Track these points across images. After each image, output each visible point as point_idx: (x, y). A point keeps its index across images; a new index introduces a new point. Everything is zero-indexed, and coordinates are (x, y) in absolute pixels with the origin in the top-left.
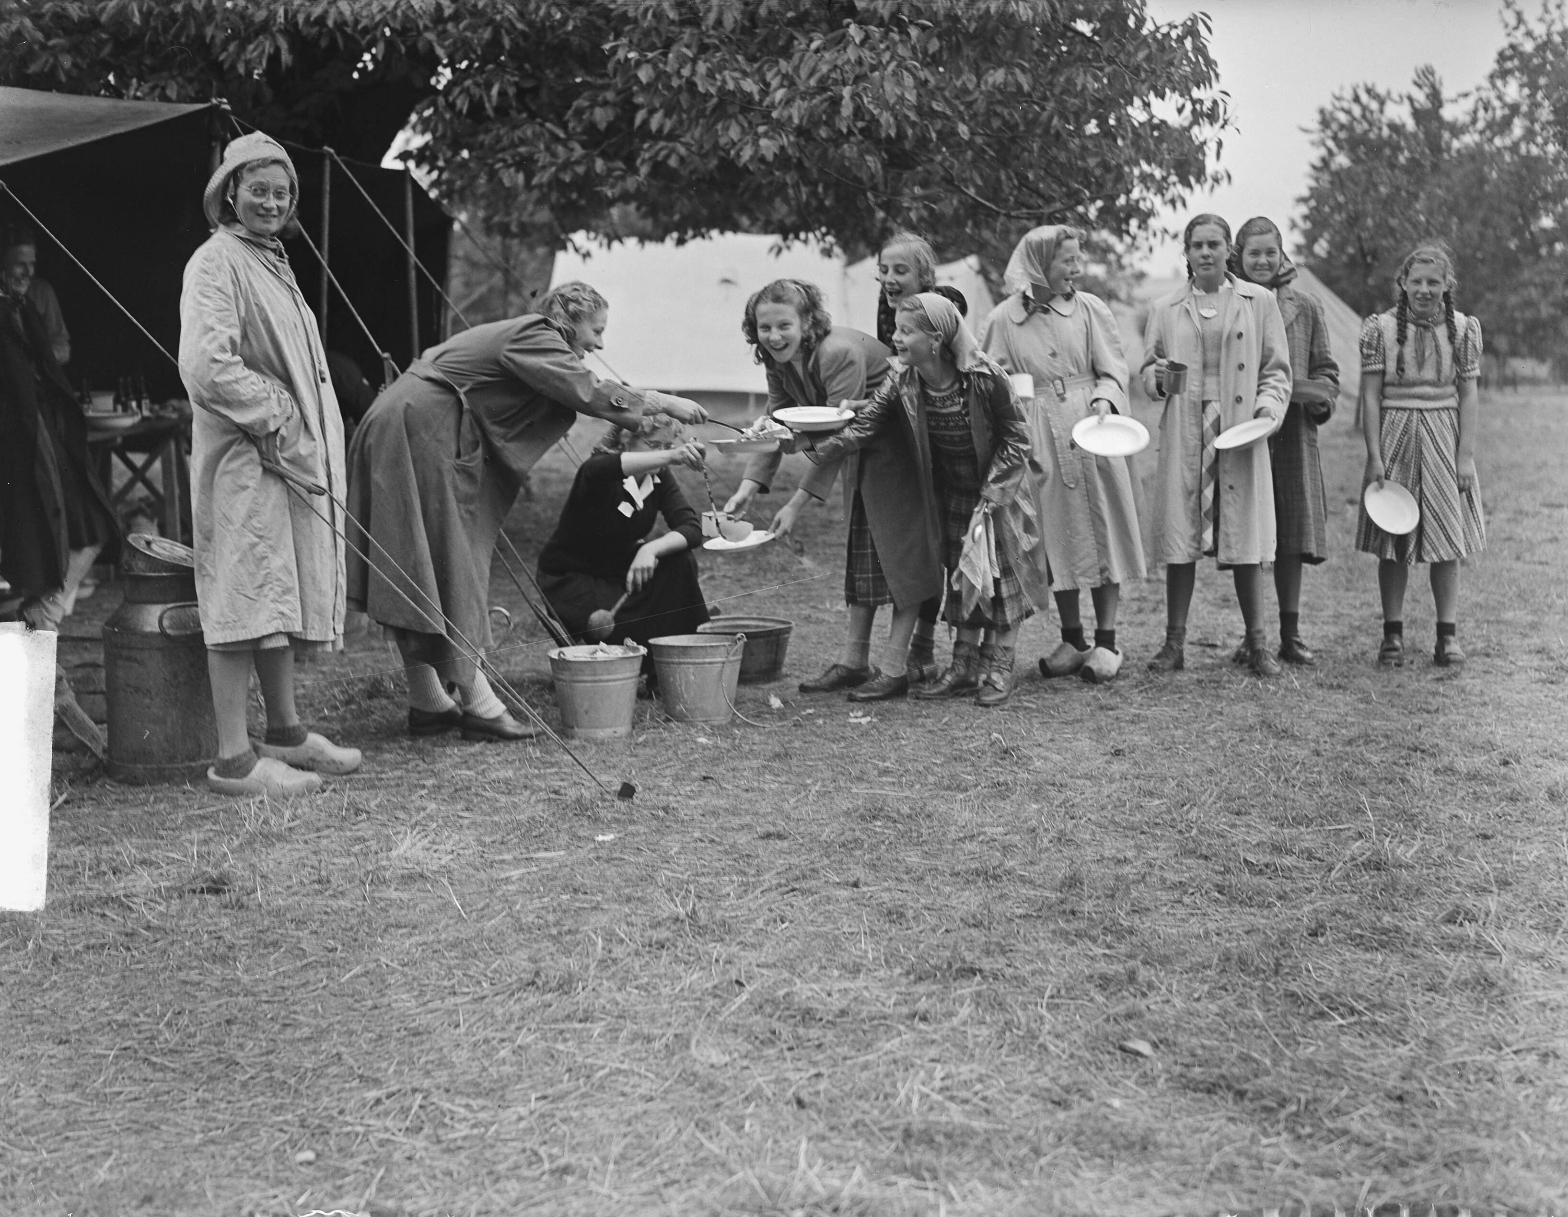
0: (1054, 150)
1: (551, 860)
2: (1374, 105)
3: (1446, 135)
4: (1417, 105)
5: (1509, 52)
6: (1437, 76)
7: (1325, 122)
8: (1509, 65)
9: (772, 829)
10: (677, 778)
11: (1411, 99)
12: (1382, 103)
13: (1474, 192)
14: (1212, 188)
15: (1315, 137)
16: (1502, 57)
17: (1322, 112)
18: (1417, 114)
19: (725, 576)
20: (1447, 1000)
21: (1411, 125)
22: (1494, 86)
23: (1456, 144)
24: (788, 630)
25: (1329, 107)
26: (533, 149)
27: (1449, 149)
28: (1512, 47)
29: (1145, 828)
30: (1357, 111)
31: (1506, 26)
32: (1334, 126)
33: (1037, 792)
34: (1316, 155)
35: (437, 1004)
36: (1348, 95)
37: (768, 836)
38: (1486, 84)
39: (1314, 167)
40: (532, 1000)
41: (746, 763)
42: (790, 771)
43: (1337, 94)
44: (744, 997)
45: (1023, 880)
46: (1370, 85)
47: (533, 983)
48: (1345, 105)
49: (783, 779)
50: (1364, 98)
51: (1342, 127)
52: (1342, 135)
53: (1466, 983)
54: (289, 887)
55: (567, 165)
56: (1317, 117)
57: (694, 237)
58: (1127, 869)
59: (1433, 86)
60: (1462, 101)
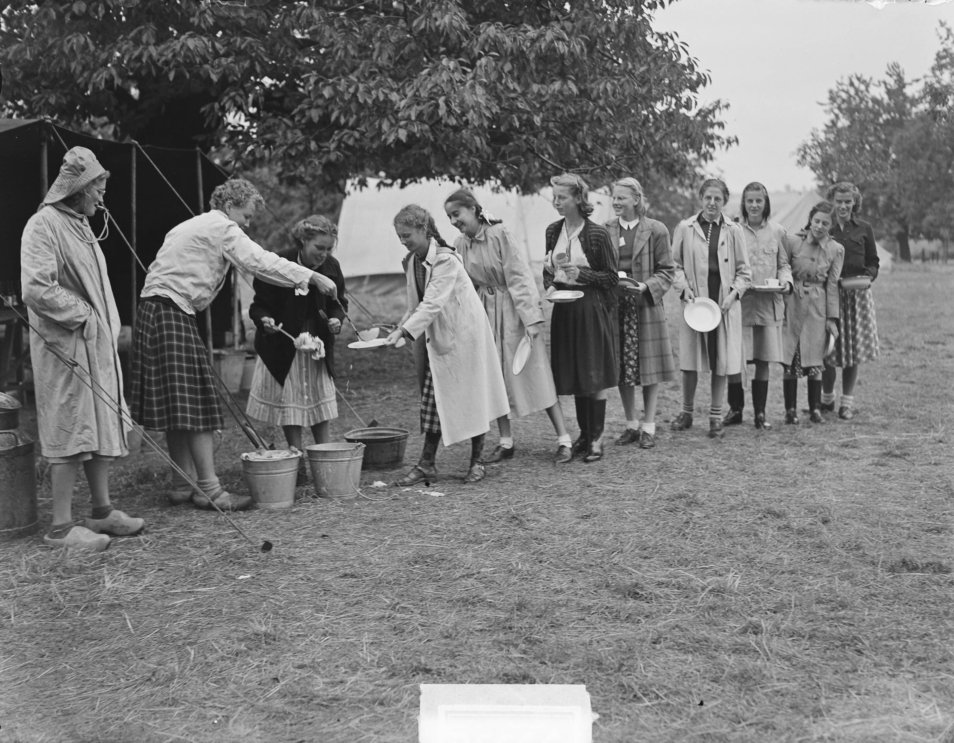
0: (598, 130)
1: (205, 593)
2: (862, 87)
3: (908, 106)
4: (889, 87)
5: (944, 54)
6: (901, 69)
7: (833, 99)
8: (944, 61)
9: (348, 572)
10: (307, 536)
11: (885, 83)
12: (867, 86)
13: (924, 141)
14: (727, 147)
15: (827, 108)
16: (939, 57)
17: (831, 92)
18: (889, 92)
19: (397, 398)
20: (721, 688)
21: (886, 98)
22: (935, 76)
23: (914, 110)
24: (406, 437)
25: (835, 89)
26: (275, 135)
27: (910, 114)
28: (945, 50)
29: (583, 568)
30: (852, 92)
31: (941, 38)
32: (839, 101)
33: (525, 545)
34: (828, 118)
35: (90, 694)
36: (846, 82)
37: (345, 575)
38: (930, 73)
39: (827, 126)
40: (147, 691)
41: (353, 526)
42: (378, 531)
43: (840, 81)
44: (278, 688)
45: (491, 605)
46: (859, 76)
47: (149, 680)
48: (845, 88)
49: (372, 536)
50: (856, 83)
51: (844, 101)
52: (844, 106)
53: (735, 677)
54: (36, 613)
55: (293, 145)
56: (828, 95)
57: (411, 182)
58: (561, 597)
59: (898, 75)
60: (915, 84)
